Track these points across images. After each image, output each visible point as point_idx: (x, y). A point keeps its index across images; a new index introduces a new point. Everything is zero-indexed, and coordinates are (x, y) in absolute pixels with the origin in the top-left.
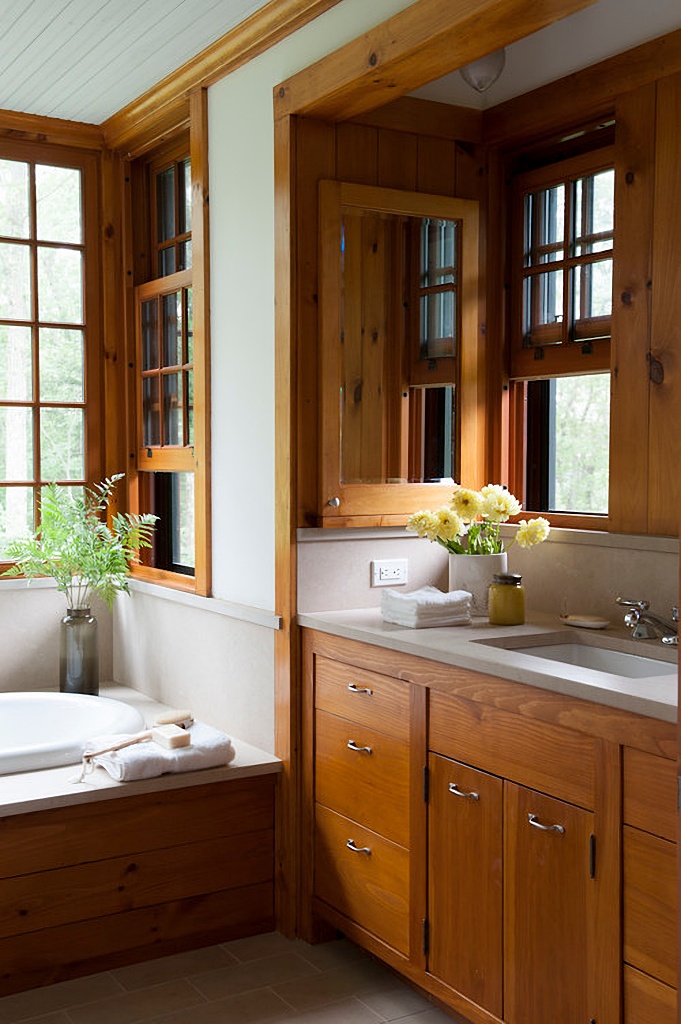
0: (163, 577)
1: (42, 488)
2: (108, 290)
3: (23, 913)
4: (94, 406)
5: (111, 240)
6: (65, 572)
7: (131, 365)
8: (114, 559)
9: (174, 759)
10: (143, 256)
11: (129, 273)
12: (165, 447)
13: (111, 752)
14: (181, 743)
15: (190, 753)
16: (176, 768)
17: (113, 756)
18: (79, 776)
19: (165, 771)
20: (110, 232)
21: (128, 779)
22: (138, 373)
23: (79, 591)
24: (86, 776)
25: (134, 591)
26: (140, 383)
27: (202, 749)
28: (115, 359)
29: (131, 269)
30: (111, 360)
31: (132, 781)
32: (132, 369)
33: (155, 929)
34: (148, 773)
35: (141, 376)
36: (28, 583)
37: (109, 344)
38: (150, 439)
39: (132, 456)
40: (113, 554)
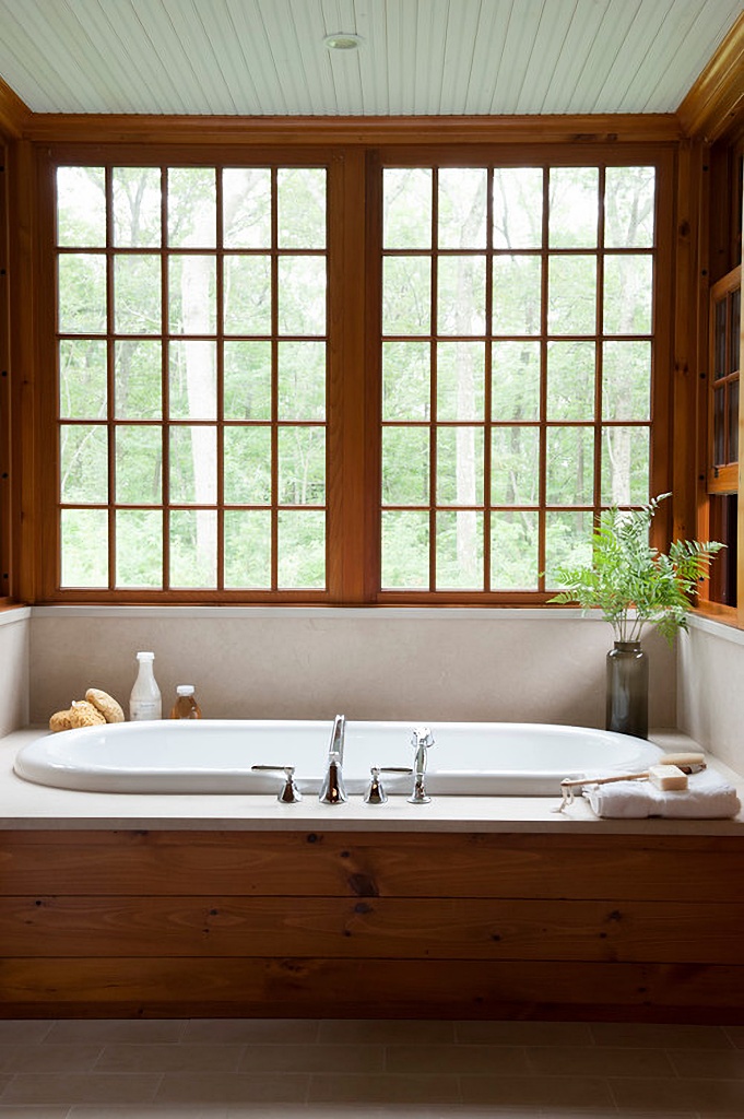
0: (721, 613)
1: (602, 513)
2: (681, 294)
3: (496, 938)
4: (662, 423)
5: (685, 239)
6: (617, 604)
7: (702, 376)
8: (666, 589)
9: (661, 802)
10: (721, 252)
11: (704, 273)
12: (730, 464)
13: (596, 785)
14: (673, 785)
15: (683, 797)
16: (664, 812)
17: (597, 789)
18: (559, 806)
19: (652, 813)
20: (685, 230)
21: (608, 815)
22: (710, 383)
23: (635, 625)
24: (567, 807)
25: (692, 627)
26: (712, 394)
27: (698, 795)
28: (686, 370)
29: (707, 269)
30: (681, 372)
31: (609, 818)
32: (705, 380)
33: (642, 990)
34: (630, 812)
35: (713, 387)
36: (583, 613)
37: (681, 354)
38: (721, 458)
39: (701, 478)
40: (664, 584)
